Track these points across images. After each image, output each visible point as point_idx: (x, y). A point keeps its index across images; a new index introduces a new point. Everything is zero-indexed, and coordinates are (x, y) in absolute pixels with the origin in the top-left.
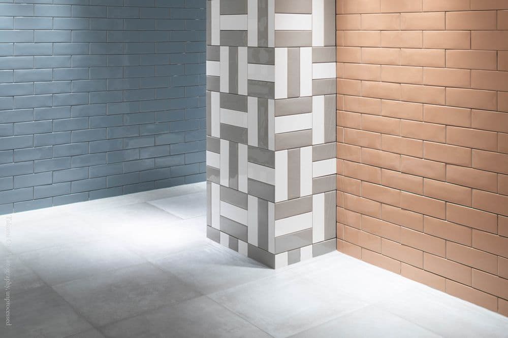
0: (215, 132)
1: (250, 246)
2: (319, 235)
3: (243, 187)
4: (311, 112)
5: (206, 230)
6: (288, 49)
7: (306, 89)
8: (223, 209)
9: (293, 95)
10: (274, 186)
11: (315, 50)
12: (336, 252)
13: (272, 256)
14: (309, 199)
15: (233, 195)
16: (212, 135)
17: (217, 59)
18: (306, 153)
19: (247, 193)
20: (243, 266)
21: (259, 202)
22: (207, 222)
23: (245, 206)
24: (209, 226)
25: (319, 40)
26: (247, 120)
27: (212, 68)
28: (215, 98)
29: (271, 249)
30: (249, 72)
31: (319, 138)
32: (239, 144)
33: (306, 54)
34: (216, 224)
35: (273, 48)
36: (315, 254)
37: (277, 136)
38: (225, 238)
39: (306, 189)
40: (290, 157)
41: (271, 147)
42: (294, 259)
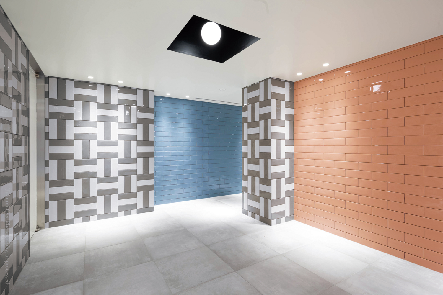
0: (246, 173)
1: (260, 217)
2: (288, 214)
3: (257, 194)
4: (284, 165)
5: (242, 210)
6: (276, 140)
7: (283, 156)
8: (249, 203)
9: (278, 157)
10: (271, 193)
11: (286, 141)
12: (294, 221)
13: (271, 221)
14: (284, 199)
15: (253, 197)
16: (245, 174)
17: (247, 145)
18: (283, 181)
19: (259, 196)
20: (258, 224)
21: (264, 200)
22: (242, 207)
23: (258, 201)
24: (243, 209)
25: (287, 137)
26: (260, 168)
27: (244, 149)
28: (246, 160)
29: (270, 218)
30: (259, 149)
31: (287, 175)
32: (256, 177)
33: (283, 142)
34: (246, 208)
35: (271, 139)
36: (286, 221)
37: (272, 174)
38: (250, 213)
39: (283, 195)
40: (277, 182)
41: (270, 178)
42: (278, 222)
